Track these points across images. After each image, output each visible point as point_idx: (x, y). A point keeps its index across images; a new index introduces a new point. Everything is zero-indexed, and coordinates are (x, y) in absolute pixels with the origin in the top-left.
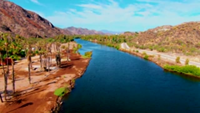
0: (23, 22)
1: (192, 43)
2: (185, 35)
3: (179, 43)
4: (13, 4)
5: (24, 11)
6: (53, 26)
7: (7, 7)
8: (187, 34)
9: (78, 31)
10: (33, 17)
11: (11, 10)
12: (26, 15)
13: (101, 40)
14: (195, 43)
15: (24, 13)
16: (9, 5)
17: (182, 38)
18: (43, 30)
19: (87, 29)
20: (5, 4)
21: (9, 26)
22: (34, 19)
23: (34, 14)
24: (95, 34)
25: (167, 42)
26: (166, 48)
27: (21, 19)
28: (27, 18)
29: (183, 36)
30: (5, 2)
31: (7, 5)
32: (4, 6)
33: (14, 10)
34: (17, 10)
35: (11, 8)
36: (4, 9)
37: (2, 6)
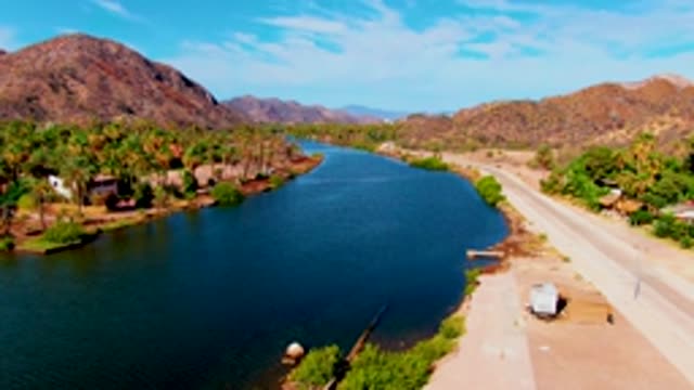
0: (151, 93)
2: (498, 124)
4: (121, 48)
5: (147, 63)
6: (215, 102)
7: (110, 55)
8: (501, 124)
9: (267, 109)
10: (170, 80)
11: (119, 63)
12: (153, 75)
13: (340, 137)
15: (148, 69)
16: (114, 50)
17: (491, 130)
18: (198, 112)
19: (297, 104)
20: (104, 47)
21: (129, 103)
22: (172, 85)
23: (168, 70)
24: (326, 120)
27: (146, 87)
28: (158, 83)
30: (102, 42)
31: (107, 50)
32: (104, 54)
33: (126, 64)
34: (132, 62)
35: (119, 58)
36: (105, 60)
37: (98, 53)
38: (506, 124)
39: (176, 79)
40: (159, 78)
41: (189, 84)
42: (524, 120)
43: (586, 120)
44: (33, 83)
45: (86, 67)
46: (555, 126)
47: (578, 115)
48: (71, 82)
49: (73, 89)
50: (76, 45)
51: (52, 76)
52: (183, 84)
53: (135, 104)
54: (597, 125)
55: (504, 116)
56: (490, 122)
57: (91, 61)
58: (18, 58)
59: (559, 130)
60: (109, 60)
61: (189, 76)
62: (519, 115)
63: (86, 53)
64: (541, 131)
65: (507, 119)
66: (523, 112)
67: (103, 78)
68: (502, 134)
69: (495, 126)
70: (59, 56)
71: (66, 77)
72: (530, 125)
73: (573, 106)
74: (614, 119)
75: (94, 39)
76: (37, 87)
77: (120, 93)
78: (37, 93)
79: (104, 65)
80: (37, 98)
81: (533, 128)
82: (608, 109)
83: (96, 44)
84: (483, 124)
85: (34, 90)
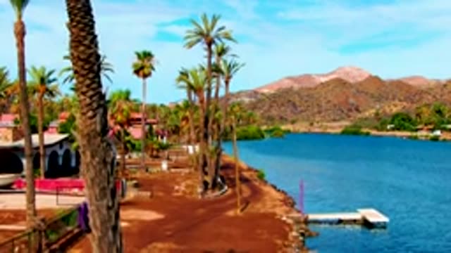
38: (283, 108)
42: (294, 105)
43: (335, 106)
46: (316, 110)
47: (329, 102)
54: (343, 108)
59: (319, 112)
62: (289, 101)
64: (309, 113)
65: (283, 105)
66: (292, 99)
68: (283, 115)
69: (276, 110)
72: (299, 109)
73: (324, 96)
74: (352, 104)
81: (302, 111)
82: (347, 97)
84: (265, 108)
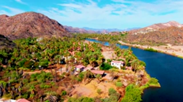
0: (53, 28)
1: (155, 41)
2: (152, 37)
3: (149, 41)
4: (43, 15)
7: (41, 17)
8: (153, 37)
10: (55, 24)
14: (156, 41)
15: (51, 21)
16: (42, 16)
17: (151, 39)
20: (39, 15)
23: (55, 21)
25: (144, 41)
26: (144, 44)
27: (51, 26)
28: (53, 25)
29: (151, 38)
30: (38, 14)
31: (40, 16)
32: (39, 17)
33: (45, 19)
34: (47, 19)
35: (43, 18)
36: (40, 19)
37: (38, 17)
38: (154, 37)
39: (57, 23)
40: (53, 23)
41: (60, 25)
42: (158, 36)
43: (173, 36)
44: (27, 26)
45: (37, 21)
46: (166, 38)
47: (170, 35)
48: (35, 25)
49: (36, 27)
50: (33, 15)
51: (30, 24)
52: (58, 25)
53: (51, 31)
54: (176, 37)
55: (153, 35)
56: (150, 37)
57: (37, 19)
58: (15, 18)
59: (167, 39)
60: (41, 19)
61: (59, 23)
62: (156, 35)
63: (35, 17)
64: (163, 39)
65: (154, 36)
66: (157, 34)
67: (42, 24)
68: (153, 40)
70: (28, 18)
71: (33, 24)
72: (160, 37)
73: (169, 33)
74: (179, 36)
75: (36, 13)
76: (28, 27)
77: (47, 28)
78: (28, 29)
79: (40, 20)
80: (29, 30)
82: (177, 33)
83: (37, 14)
85: (28, 28)
